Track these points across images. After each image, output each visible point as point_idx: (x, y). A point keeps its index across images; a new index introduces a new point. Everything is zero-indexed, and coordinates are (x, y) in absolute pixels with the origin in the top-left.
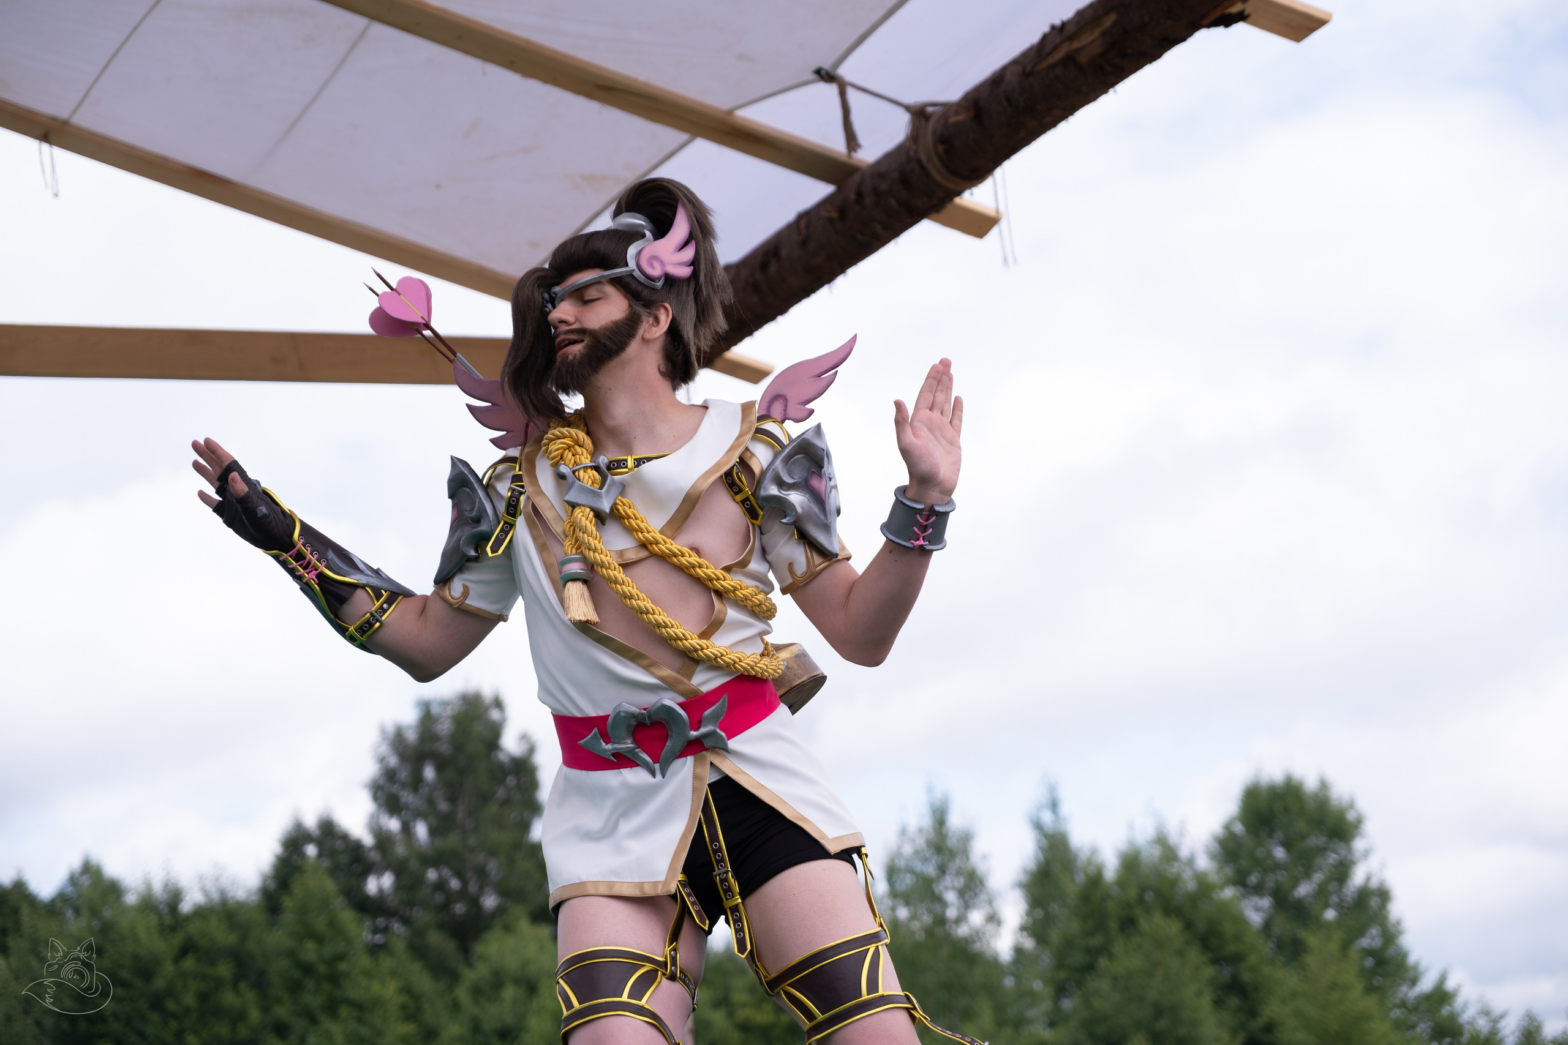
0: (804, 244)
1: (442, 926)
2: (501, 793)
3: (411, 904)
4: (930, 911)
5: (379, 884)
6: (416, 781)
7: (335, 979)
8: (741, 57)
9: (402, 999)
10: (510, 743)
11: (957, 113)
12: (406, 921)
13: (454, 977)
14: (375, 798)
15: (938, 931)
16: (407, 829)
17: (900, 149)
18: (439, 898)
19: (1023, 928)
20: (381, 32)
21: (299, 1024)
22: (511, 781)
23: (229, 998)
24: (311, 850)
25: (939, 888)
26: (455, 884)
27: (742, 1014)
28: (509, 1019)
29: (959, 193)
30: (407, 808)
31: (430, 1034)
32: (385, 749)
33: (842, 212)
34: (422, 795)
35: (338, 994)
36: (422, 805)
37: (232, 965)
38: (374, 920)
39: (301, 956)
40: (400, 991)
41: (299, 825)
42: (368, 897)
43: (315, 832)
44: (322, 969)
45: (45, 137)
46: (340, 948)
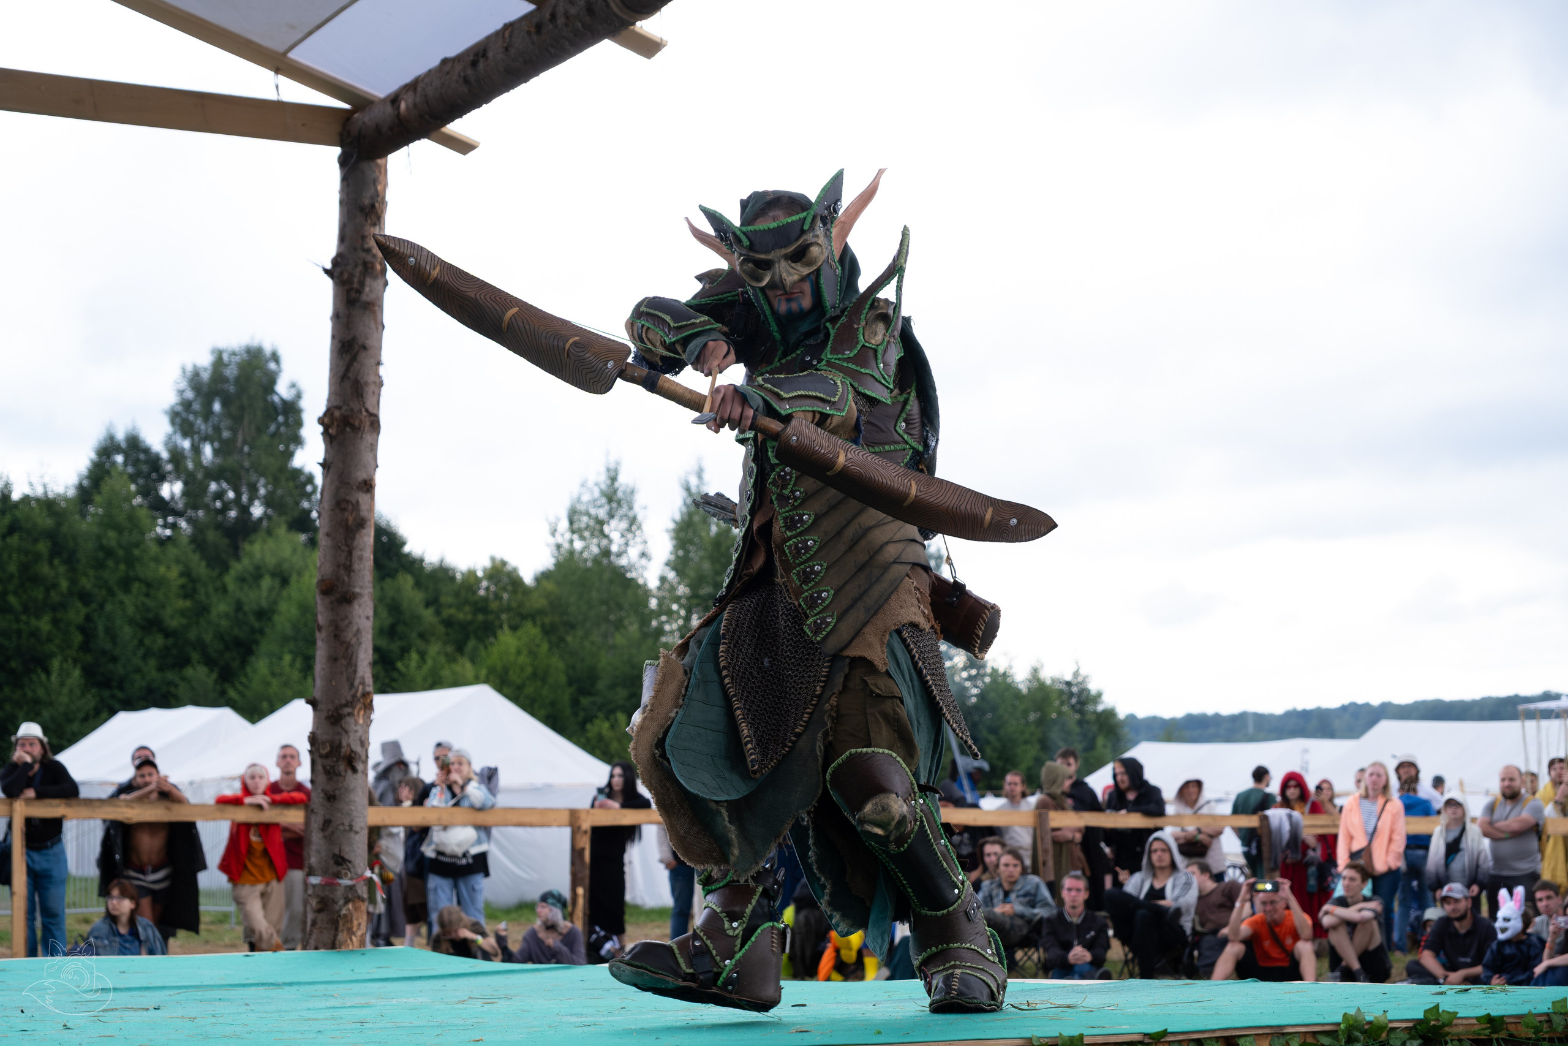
0: (507, 49)
1: (219, 526)
2: (273, 428)
3: (196, 508)
4: (599, 546)
5: (171, 490)
6: (207, 414)
7: (130, 561)
9: (182, 581)
10: (283, 389)
12: (189, 521)
13: (225, 568)
14: (173, 423)
15: (605, 561)
16: (196, 450)
18: (218, 504)
19: (667, 564)
21: (99, 595)
22: (281, 419)
23: (45, 569)
24: (119, 459)
25: (606, 529)
26: (231, 495)
27: (446, 613)
28: (264, 603)
29: (634, 24)
30: (199, 433)
31: (203, 610)
32: (184, 385)
33: (539, 28)
34: (210, 424)
35: (132, 574)
36: (210, 431)
37: (49, 544)
38: (165, 518)
39: (105, 542)
40: (182, 575)
41: (111, 438)
42: (162, 499)
43: (124, 445)
44: (121, 553)
46: (135, 537)
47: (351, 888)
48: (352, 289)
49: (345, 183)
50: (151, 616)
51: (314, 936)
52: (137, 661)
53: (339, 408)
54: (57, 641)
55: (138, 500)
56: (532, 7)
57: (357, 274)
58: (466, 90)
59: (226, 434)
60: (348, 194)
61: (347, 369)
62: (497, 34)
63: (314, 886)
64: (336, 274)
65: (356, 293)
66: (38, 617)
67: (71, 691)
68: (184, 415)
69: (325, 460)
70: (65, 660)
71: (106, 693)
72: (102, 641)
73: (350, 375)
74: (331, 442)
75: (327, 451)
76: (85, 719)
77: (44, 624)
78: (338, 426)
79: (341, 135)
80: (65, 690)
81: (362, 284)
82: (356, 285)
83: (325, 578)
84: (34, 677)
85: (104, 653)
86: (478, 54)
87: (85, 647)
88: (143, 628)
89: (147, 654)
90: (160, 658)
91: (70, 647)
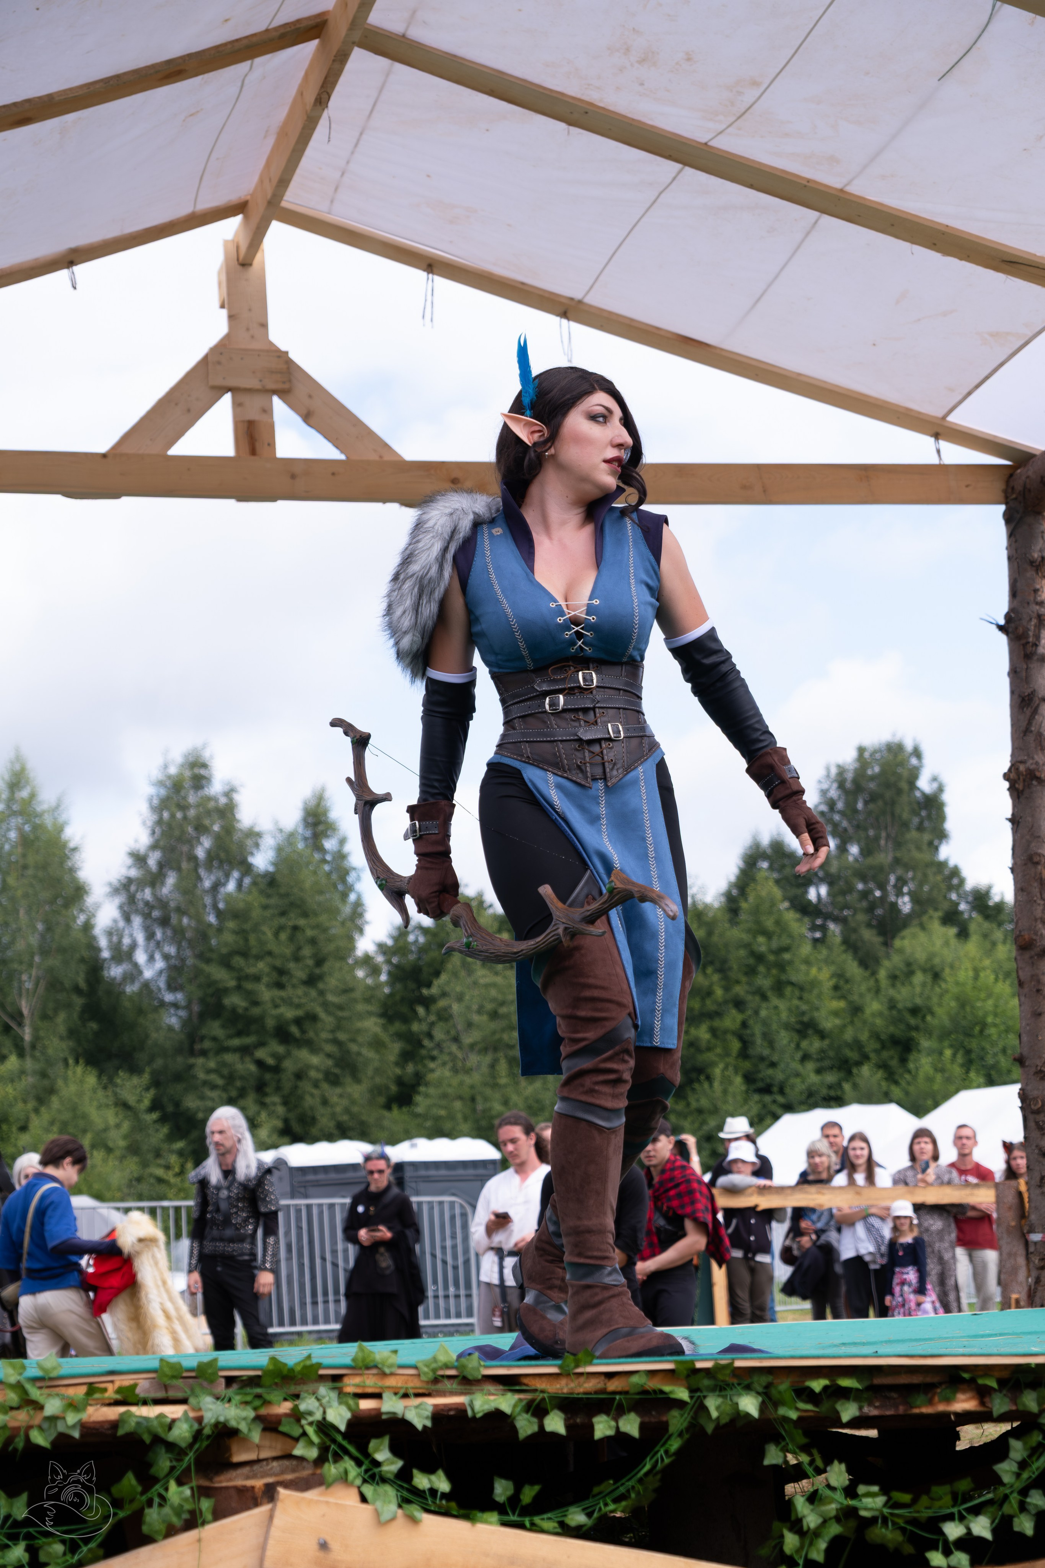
1: (868, 925)
3: (842, 907)
5: (818, 893)
6: (852, 811)
7: (782, 966)
9: (835, 981)
10: (925, 784)
12: (839, 921)
13: (876, 965)
16: (841, 850)
18: (865, 903)
20: (826, 220)
21: (753, 1001)
22: (925, 812)
24: (764, 864)
26: (878, 893)
28: (919, 1000)
30: (844, 832)
31: (856, 1010)
34: (855, 822)
35: (784, 978)
36: (855, 830)
38: (813, 920)
39: (755, 948)
40: (834, 975)
41: (755, 845)
42: (810, 902)
43: (767, 850)
44: (771, 958)
45: (564, 314)
46: (785, 941)
48: (1028, 643)
49: (1013, 539)
50: (806, 1019)
52: (796, 1066)
53: (1021, 762)
54: (717, 1050)
55: (785, 905)
57: (1032, 628)
59: (870, 832)
60: (1016, 550)
61: (1029, 723)
63: (1036, 1243)
64: (1010, 630)
65: (1032, 646)
66: (695, 1027)
67: (732, 1098)
69: (1013, 815)
70: (726, 1068)
71: (767, 1099)
72: (760, 1047)
73: (1033, 729)
74: (1019, 797)
75: (1014, 806)
77: (701, 1034)
78: (1024, 781)
79: (1005, 492)
81: (1038, 637)
82: (1031, 640)
83: (1022, 933)
84: (696, 1086)
85: (762, 1059)
87: (744, 1054)
88: (799, 1032)
89: (805, 1058)
90: (818, 1060)
91: (727, 1054)
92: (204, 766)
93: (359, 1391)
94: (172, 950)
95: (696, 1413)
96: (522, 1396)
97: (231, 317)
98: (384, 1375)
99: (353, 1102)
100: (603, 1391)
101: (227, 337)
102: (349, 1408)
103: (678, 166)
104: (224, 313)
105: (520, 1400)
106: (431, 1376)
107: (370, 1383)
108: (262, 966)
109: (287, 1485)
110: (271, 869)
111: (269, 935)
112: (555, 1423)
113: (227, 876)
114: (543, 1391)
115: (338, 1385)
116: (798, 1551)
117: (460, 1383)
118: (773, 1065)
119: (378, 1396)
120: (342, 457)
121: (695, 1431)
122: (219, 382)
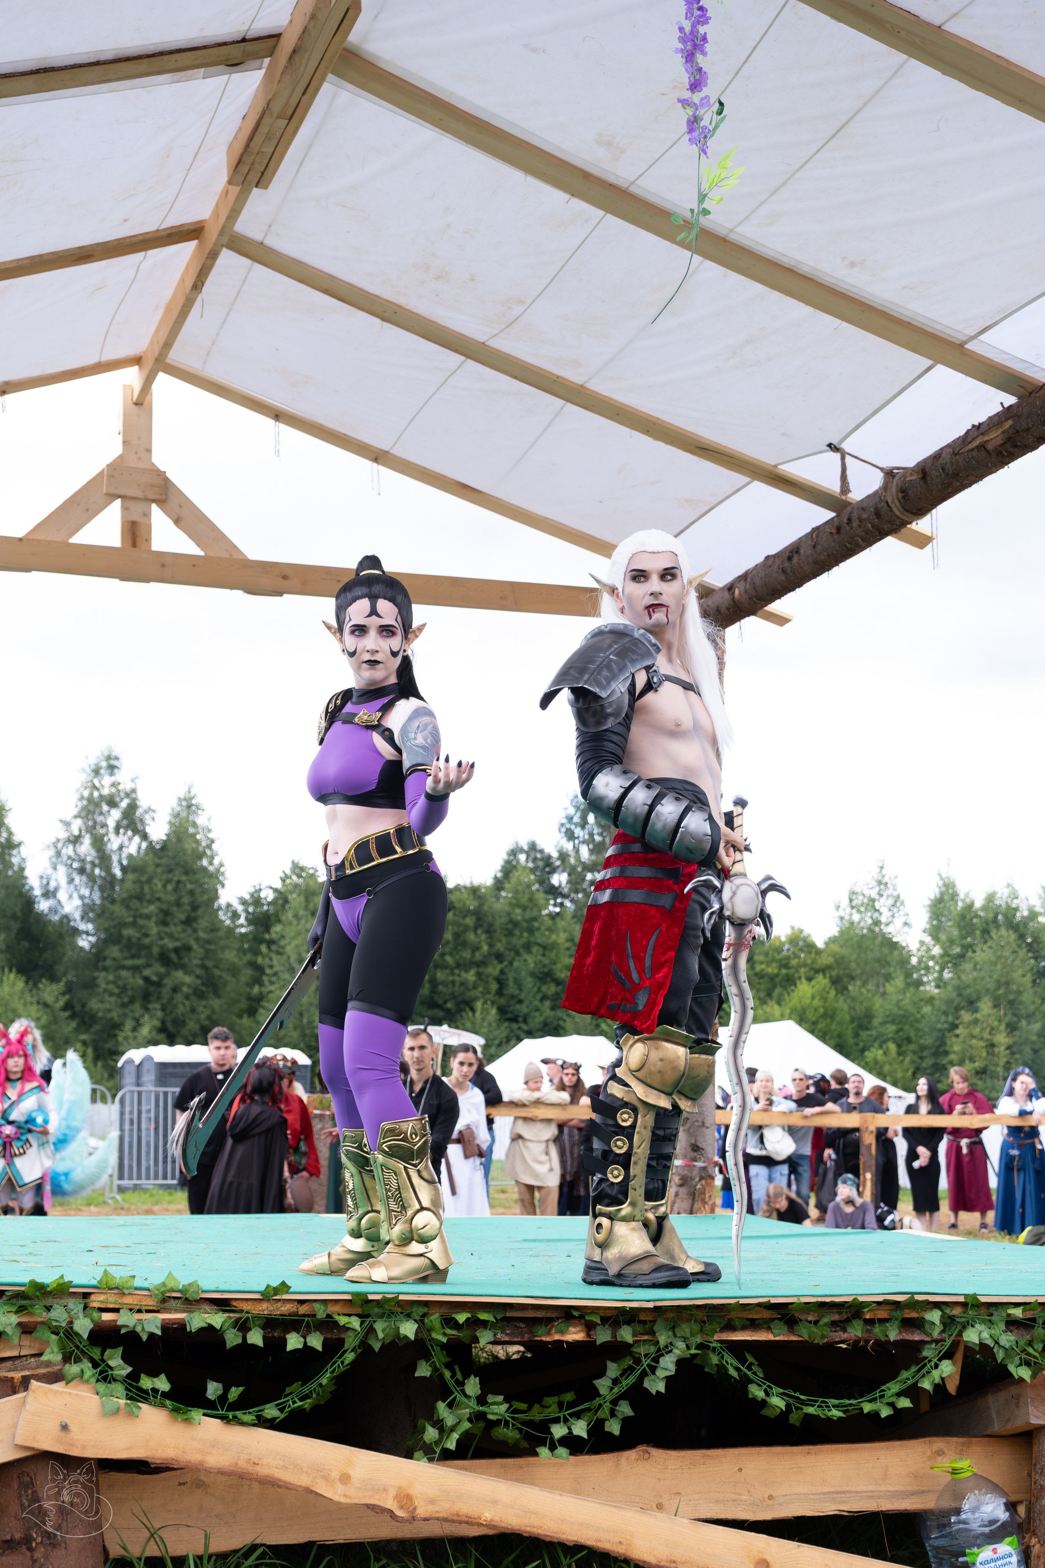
0: (814, 546)
3: (577, 892)
4: (872, 918)
5: (559, 879)
6: (585, 824)
7: (531, 931)
8: (783, 434)
11: (911, 475)
12: (572, 901)
14: (561, 831)
15: (877, 929)
16: (577, 850)
17: (876, 492)
19: (925, 931)
20: (571, 408)
21: (510, 955)
23: (471, 937)
24: (522, 857)
25: (878, 904)
29: (910, 523)
30: (578, 838)
32: (567, 804)
33: (839, 529)
34: (586, 831)
35: (532, 939)
36: (587, 837)
37: (474, 918)
38: (555, 900)
39: (513, 916)
40: (568, 940)
41: (517, 843)
42: (553, 887)
43: (526, 848)
44: (525, 925)
45: (376, 460)
46: (535, 913)
47: (704, 1168)
50: (546, 970)
51: (677, 1205)
52: (537, 1003)
54: (480, 989)
55: (536, 887)
56: (833, 514)
58: (783, 578)
59: (597, 838)
62: (807, 535)
66: (467, 971)
67: (490, 1024)
68: (568, 826)
70: (485, 1002)
71: (515, 1026)
72: (512, 989)
76: (500, 1045)
77: (470, 976)
80: (486, 1024)
84: (464, 1014)
85: (513, 997)
86: (793, 551)
87: (500, 993)
88: (540, 979)
89: (544, 998)
90: (553, 1000)
91: (489, 993)
92: (117, 758)
93: (103, 1306)
94: (86, 892)
95: (367, 1334)
96: (232, 1315)
97: (125, 442)
98: (124, 1294)
99: (214, 1012)
100: (296, 1314)
101: (121, 457)
102: (92, 1321)
103: (463, 358)
104: (120, 439)
105: (230, 1318)
106: (160, 1297)
107: (111, 1300)
108: (152, 908)
109: (40, 1378)
110: (164, 838)
111: (160, 885)
112: (256, 1338)
113: (130, 839)
114: (247, 1312)
115: (87, 1301)
116: (437, 1443)
117: (183, 1304)
118: (520, 1002)
119: (116, 1310)
120: (202, 553)
121: (364, 1346)
122: (112, 491)
